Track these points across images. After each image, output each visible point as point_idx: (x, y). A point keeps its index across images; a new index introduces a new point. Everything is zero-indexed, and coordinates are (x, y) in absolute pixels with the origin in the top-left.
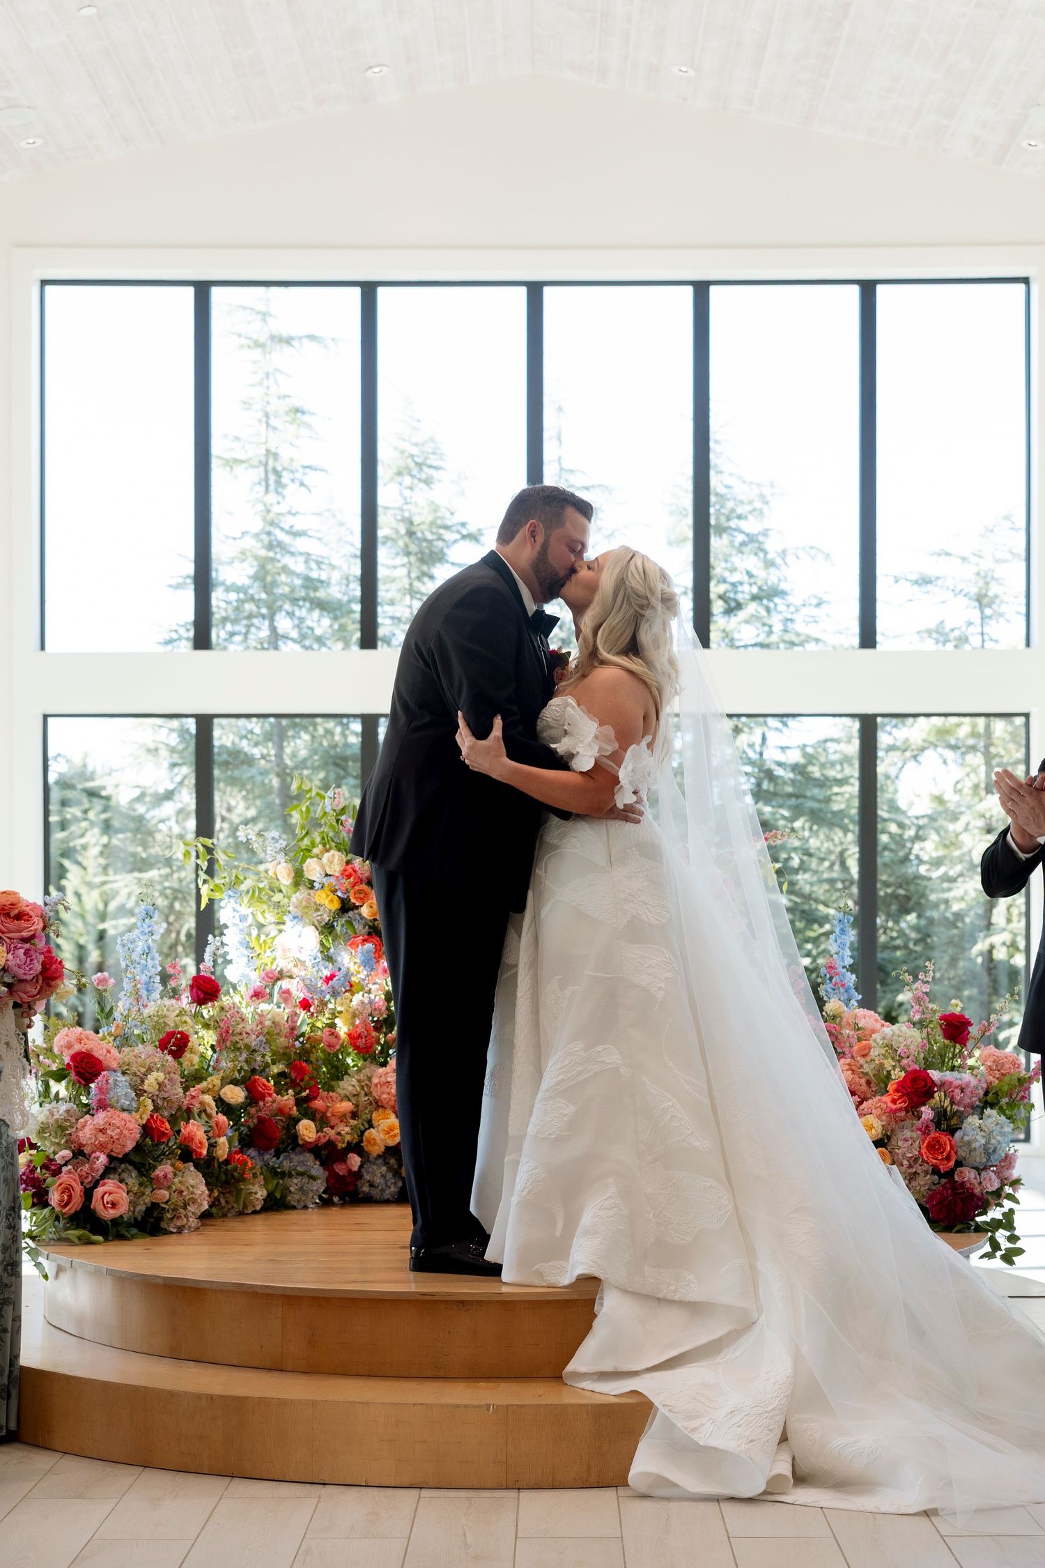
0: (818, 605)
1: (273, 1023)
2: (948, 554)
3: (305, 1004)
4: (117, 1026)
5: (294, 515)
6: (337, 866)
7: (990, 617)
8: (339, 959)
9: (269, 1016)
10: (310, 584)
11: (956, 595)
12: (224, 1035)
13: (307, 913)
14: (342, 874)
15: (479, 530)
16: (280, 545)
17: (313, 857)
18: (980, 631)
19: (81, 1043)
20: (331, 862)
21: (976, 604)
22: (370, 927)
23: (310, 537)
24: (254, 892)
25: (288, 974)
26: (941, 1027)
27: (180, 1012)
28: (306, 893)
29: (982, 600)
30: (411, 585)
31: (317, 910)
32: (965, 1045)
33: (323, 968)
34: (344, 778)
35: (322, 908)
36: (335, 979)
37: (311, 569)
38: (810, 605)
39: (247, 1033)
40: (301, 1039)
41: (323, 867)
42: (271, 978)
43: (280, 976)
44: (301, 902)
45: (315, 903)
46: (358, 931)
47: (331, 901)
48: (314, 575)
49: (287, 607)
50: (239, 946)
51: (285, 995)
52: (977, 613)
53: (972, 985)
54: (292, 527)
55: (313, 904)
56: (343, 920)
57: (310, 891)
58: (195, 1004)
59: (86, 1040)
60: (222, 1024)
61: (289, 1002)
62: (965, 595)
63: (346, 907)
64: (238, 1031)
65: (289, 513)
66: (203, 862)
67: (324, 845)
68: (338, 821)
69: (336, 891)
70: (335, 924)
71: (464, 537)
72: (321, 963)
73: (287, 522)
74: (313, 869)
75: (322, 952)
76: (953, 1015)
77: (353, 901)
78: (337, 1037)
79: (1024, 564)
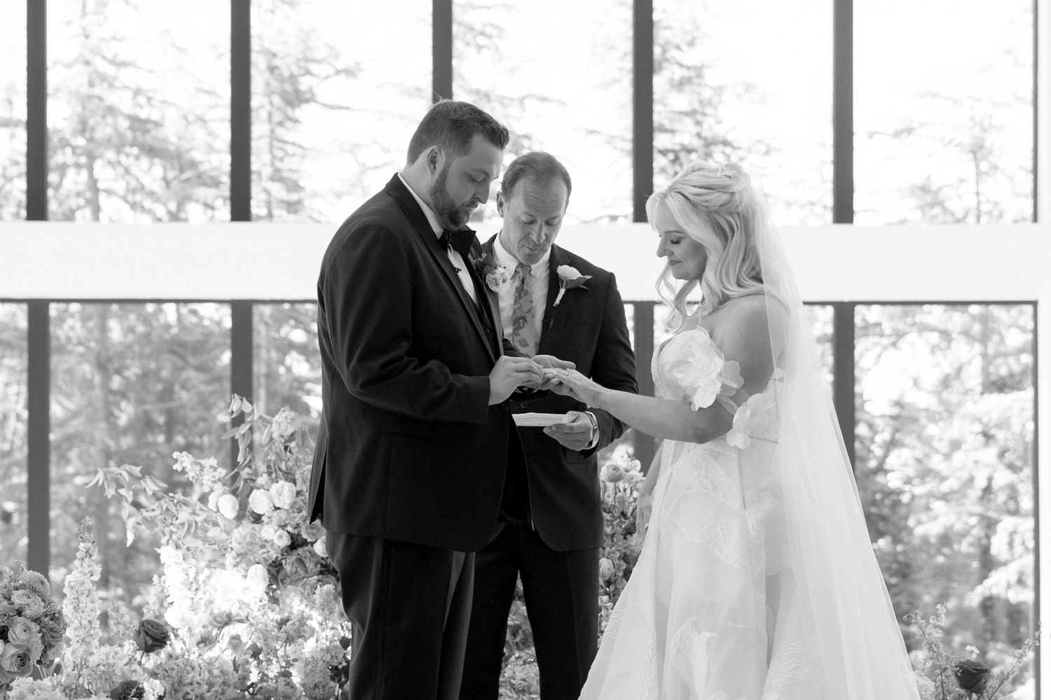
0: (767, 153)
1: (221, 672)
2: (935, 95)
3: (256, 653)
4: (68, 675)
5: (121, 40)
6: (286, 498)
7: (986, 173)
8: (288, 601)
9: (217, 664)
10: (139, 124)
11: (945, 145)
12: (176, 684)
13: (251, 550)
14: (292, 507)
15: (357, 64)
16: (104, 78)
17: (259, 488)
18: (974, 188)
19: (33, 694)
20: (280, 494)
21: (971, 156)
22: (322, 565)
23: (138, 68)
24: (190, 526)
25: (238, 618)
26: (956, 674)
27: (130, 660)
28: (250, 528)
29: (977, 150)
30: (272, 131)
31: (263, 547)
32: (982, 694)
33: (269, 612)
34: (182, 369)
35: (268, 546)
36: (289, 623)
37: (141, 107)
38: (757, 152)
39: (198, 683)
40: (251, 690)
41: (271, 499)
42: (219, 623)
43: (228, 620)
44: (245, 538)
45: (260, 539)
46: (309, 570)
47: (280, 537)
48: (143, 114)
49: (111, 155)
50: (183, 588)
51: (235, 642)
52: (972, 166)
53: (965, 629)
54: (116, 55)
55: (258, 541)
56: (294, 558)
57: (255, 525)
58: (141, 652)
59: (38, 690)
60: (174, 674)
61: (239, 649)
62: (957, 146)
63: (296, 543)
64: (188, 681)
65: (113, 39)
66: (128, 492)
67: (270, 474)
68: (286, 448)
69: (286, 526)
70: (284, 562)
71: (338, 72)
72: (266, 607)
73: (110, 50)
74: (259, 502)
75: (267, 593)
76: (968, 662)
77: (305, 536)
78: (293, 687)
79: (1030, 109)
